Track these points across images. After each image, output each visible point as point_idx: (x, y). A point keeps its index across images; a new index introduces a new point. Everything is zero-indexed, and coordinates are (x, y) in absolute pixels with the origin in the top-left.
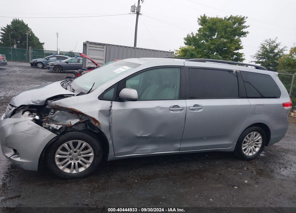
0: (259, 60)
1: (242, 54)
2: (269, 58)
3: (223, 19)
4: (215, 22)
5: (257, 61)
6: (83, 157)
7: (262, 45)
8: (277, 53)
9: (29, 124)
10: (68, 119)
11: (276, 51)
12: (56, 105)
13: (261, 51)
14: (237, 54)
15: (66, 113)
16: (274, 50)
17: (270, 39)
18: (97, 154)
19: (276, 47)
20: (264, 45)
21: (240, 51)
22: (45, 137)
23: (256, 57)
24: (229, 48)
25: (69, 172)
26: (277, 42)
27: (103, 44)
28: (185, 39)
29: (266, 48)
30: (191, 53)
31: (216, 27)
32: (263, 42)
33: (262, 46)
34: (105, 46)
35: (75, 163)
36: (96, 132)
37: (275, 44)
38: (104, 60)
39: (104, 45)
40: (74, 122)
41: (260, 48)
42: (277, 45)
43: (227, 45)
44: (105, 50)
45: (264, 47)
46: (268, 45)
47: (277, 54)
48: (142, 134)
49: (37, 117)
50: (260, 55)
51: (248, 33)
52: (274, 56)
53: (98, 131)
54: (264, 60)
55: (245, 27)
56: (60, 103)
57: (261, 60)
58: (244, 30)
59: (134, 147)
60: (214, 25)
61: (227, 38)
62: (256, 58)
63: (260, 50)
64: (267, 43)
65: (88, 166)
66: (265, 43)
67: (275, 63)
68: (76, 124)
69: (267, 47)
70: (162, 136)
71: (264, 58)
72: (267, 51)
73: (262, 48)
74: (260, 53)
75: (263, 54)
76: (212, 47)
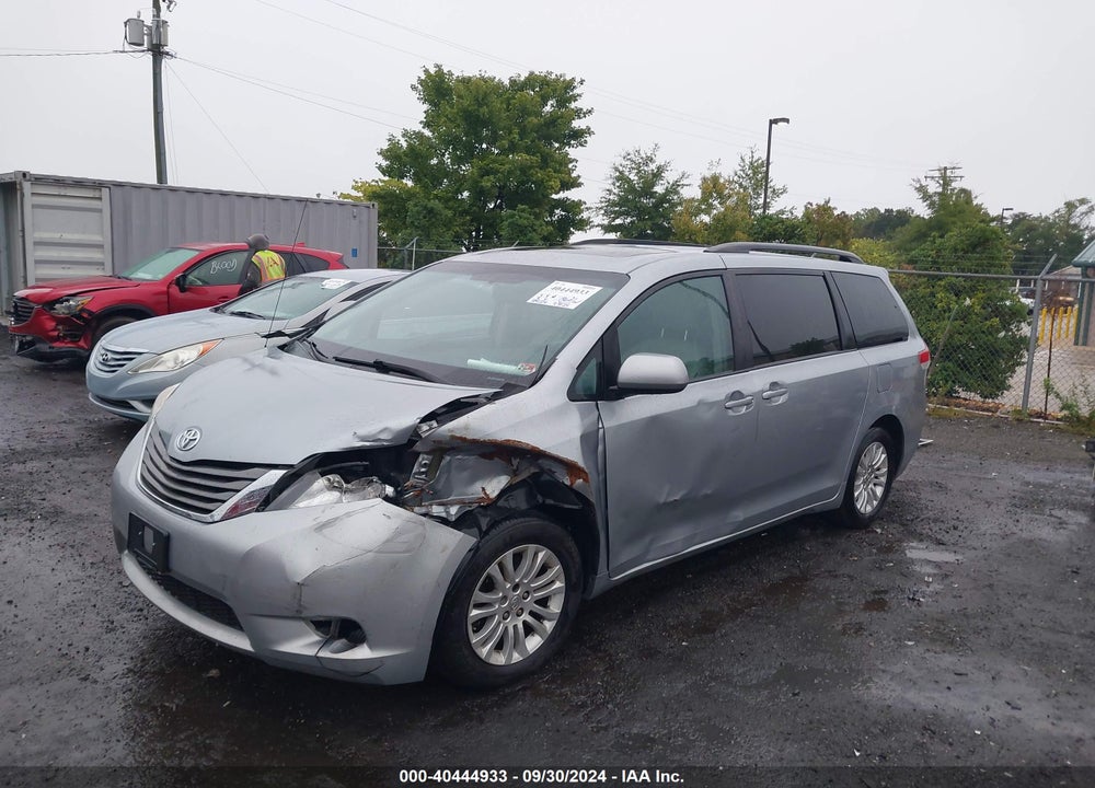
0: (614, 219)
1: (580, 203)
2: (640, 212)
3: (507, 82)
4: (486, 95)
5: (606, 222)
6: (536, 602)
7: (616, 169)
8: (665, 195)
9: (389, 517)
10: (473, 480)
11: (659, 189)
12: (453, 437)
13: (616, 191)
14: (562, 204)
15: (471, 460)
16: (653, 185)
17: (638, 152)
18: (574, 579)
19: (658, 175)
20: (621, 169)
21: (572, 195)
22: (448, 552)
23: (603, 212)
24: (540, 183)
25: (503, 663)
26: (659, 161)
27: (94, 182)
28: (383, 153)
29: (629, 181)
30: (425, 208)
31: (490, 112)
32: (619, 161)
33: (618, 174)
34: (105, 191)
35: (515, 627)
36: (574, 507)
37: (653, 167)
38: (108, 247)
39: (98, 185)
40: (494, 486)
41: (610, 181)
42: (660, 169)
43: (532, 175)
44: (105, 205)
45: (622, 178)
46: (633, 168)
47: (663, 199)
48: (669, 495)
49: (389, 490)
50: (614, 204)
51: (588, 131)
52: (657, 206)
53: (576, 504)
54: (629, 220)
55: (579, 113)
56: (466, 428)
57: (618, 221)
58: (577, 124)
59: (647, 540)
60: (480, 105)
61: (528, 151)
62: (603, 215)
63: (612, 187)
64: (629, 162)
65: (549, 626)
66: (624, 163)
67: (661, 227)
68: (503, 492)
69: (632, 177)
70: (709, 492)
71: (627, 214)
72: (632, 189)
73: (618, 179)
74: (612, 197)
75: (622, 202)
76: (487, 183)
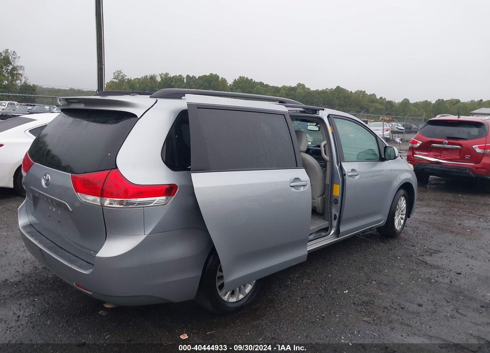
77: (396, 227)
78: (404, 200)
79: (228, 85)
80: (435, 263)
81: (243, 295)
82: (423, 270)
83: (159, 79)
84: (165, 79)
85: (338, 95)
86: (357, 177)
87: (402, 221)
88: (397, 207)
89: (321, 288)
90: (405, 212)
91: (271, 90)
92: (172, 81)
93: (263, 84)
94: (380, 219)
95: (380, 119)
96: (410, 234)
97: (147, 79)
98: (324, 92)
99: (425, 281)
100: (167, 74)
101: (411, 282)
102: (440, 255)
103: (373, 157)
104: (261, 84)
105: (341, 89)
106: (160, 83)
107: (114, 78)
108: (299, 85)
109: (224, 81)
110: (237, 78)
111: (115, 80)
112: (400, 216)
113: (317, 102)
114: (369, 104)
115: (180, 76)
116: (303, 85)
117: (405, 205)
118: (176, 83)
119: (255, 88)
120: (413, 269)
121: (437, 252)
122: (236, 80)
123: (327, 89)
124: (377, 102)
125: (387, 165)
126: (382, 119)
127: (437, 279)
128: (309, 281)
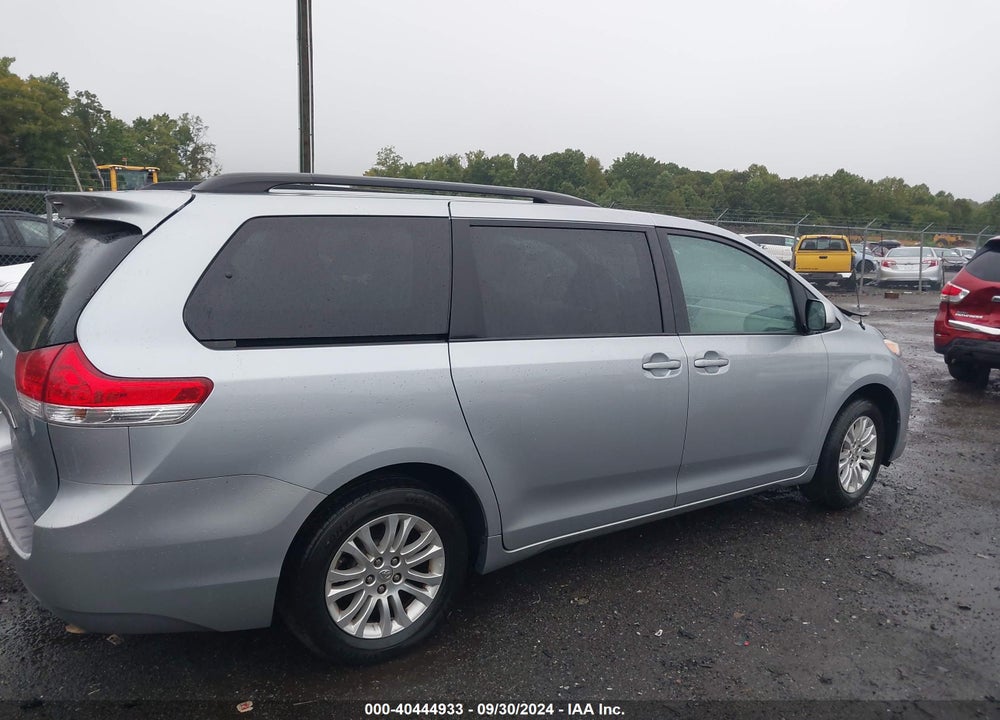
77: (846, 486)
78: (868, 426)
79: (603, 171)
80: (913, 579)
81: (400, 623)
82: (876, 593)
83: (464, 164)
84: (478, 163)
85: (841, 188)
86: (721, 371)
87: (865, 475)
88: (846, 438)
89: (605, 619)
90: (873, 452)
91: (693, 180)
92: (490, 167)
93: (676, 167)
94: (798, 466)
95: (935, 239)
96: (884, 504)
97: (442, 165)
98: (808, 183)
99: (868, 621)
100: (481, 153)
101: (831, 620)
102: (936, 559)
103: (782, 324)
104: (672, 167)
105: (848, 175)
106: (466, 171)
107: (378, 164)
108: (754, 167)
109: (595, 163)
110: (622, 156)
111: (380, 167)
112: (860, 460)
113: (793, 203)
114: (913, 207)
115: (506, 156)
116: (763, 169)
117: (873, 437)
118: (497, 170)
119: (658, 177)
120: (851, 590)
121: (931, 550)
122: (618, 161)
123: (815, 176)
124: (930, 204)
125: (813, 345)
126: (938, 242)
127: (901, 618)
128: (582, 602)
